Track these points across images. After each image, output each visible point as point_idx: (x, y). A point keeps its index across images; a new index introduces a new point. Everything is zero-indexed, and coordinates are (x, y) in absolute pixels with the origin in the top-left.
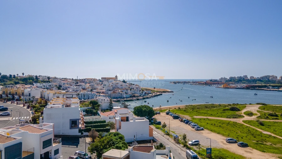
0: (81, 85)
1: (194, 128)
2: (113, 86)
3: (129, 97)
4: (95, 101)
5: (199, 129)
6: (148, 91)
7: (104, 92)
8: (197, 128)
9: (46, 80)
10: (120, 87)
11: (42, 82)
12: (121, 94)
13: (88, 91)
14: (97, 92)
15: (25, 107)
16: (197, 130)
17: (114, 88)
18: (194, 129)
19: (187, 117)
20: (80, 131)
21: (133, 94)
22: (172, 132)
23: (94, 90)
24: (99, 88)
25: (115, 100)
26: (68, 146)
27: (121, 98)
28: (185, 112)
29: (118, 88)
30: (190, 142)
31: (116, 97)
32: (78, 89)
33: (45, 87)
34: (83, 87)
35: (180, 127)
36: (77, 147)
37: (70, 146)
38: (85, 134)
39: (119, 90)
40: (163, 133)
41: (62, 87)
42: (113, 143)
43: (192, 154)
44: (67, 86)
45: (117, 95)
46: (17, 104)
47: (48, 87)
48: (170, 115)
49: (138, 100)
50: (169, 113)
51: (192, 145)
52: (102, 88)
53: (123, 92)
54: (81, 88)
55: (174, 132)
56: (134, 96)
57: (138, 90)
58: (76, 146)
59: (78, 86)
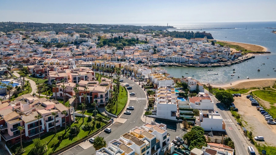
0: (173, 48)
1: (267, 120)
2: (202, 50)
3: (217, 61)
5: (271, 123)
6: (238, 54)
7: (193, 56)
8: (269, 122)
9: (144, 40)
10: (208, 50)
11: (141, 42)
12: (209, 59)
13: (179, 55)
14: (187, 56)
15: (141, 86)
16: (269, 124)
17: (202, 52)
18: (266, 122)
19: (267, 104)
20: (177, 118)
21: (221, 58)
22: (245, 122)
23: (184, 54)
24: (188, 51)
25: (202, 65)
26: (171, 130)
27: (208, 63)
28: (269, 94)
29: (206, 52)
30: (256, 138)
31: (203, 61)
32: (170, 53)
33: (144, 48)
34: (175, 50)
35: (255, 117)
36: (176, 131)
37: (172, 130)
38: (180, 120)
39: (207, 55)
40: (236, 122)
41: (157, 48)
42: (197, 136)
43: (251, 151)
44: (161, 47)
45: (204, 60)
46: (135, 81)
47: (146, 48)
48: (250, 99)
49: (226, 65)
50: (250, 97)
51: (257, 140)
52: (191, 51)
53: (211, 57)
54: (172, 51)
55: (246, 123)
56: (222, 61)
57: (227, 53)
58: (175, 131)
59: (170, 48)
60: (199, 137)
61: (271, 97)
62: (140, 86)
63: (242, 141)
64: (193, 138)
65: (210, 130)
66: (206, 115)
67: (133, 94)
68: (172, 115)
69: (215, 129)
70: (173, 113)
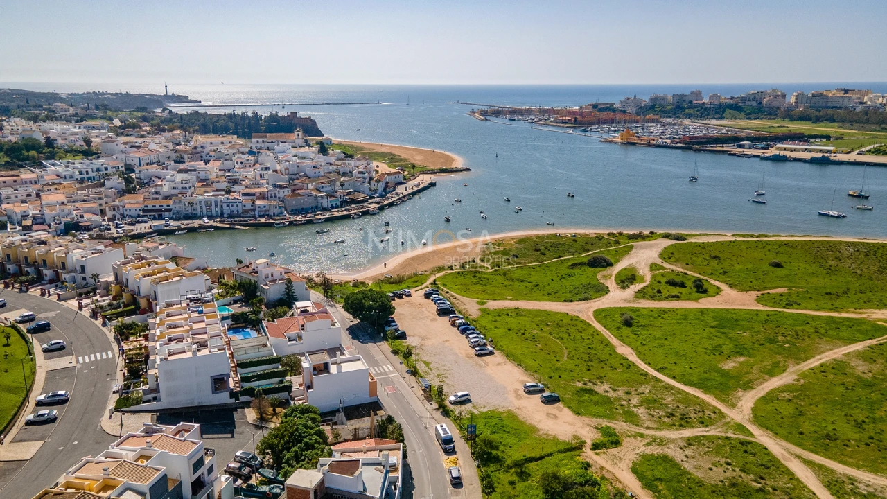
0: (195, 170)
1: (474, 347)
2: (292, 170)
3: (339, 204)
4: (250, 284)
5: (483, 352)
6: (393, 177)
7: (264, 193)
8: (479, 350)
9: (78, 144)
10: (310, 172)
11: (67, 152)
12: (316, 197)
13: (217, 190)
14: (245, 195)
15: (86, 313)
16: (478, 355)
17: (293, 177)
18: (472, 352)
19: (470, 306)
20: (233, 395)
21: (349, 194)
22: (425, 362)
23: (236, 188)
24: (249, 176)
25: (298, 219)
26: (216, 436)
27: (313, 209)
28: (475, 280)
29: (306, 175)
30: (452, 398)
31: (300, 207)
32: (187, 186)
33: (85, 176)
34: (202, 175)
35: (447, 344)
36: (233, 437)
37: (220, 436)
38: (243, 399)
39: (310, 186)
40: (404, 368)
41: (137, 171)
42: (300, 435)
43: (442, 435)
44: (153, 170)
45: (305, 202)
46: (59, 299)
47: (91, 174)
48: (432, 300)
49: (365, 213)
50: (432, 294)
51: (455, 403)
52: (258, 178)
53: (319, 191)
54: (194, 178)
55: (427, 364)
56: (353, 202)
57: (364, 178)
58: (230, 435)
59: (186, 171)
60: (306, 437)
61: (478, 287)
62: (82, 312)
63: (420, 417)
64: (288, 442)
65: (338, 407)
66: (322, 367)
67: (58, 346)
68: (216, 390)
69: (350, 400)
70: (219, 383)
